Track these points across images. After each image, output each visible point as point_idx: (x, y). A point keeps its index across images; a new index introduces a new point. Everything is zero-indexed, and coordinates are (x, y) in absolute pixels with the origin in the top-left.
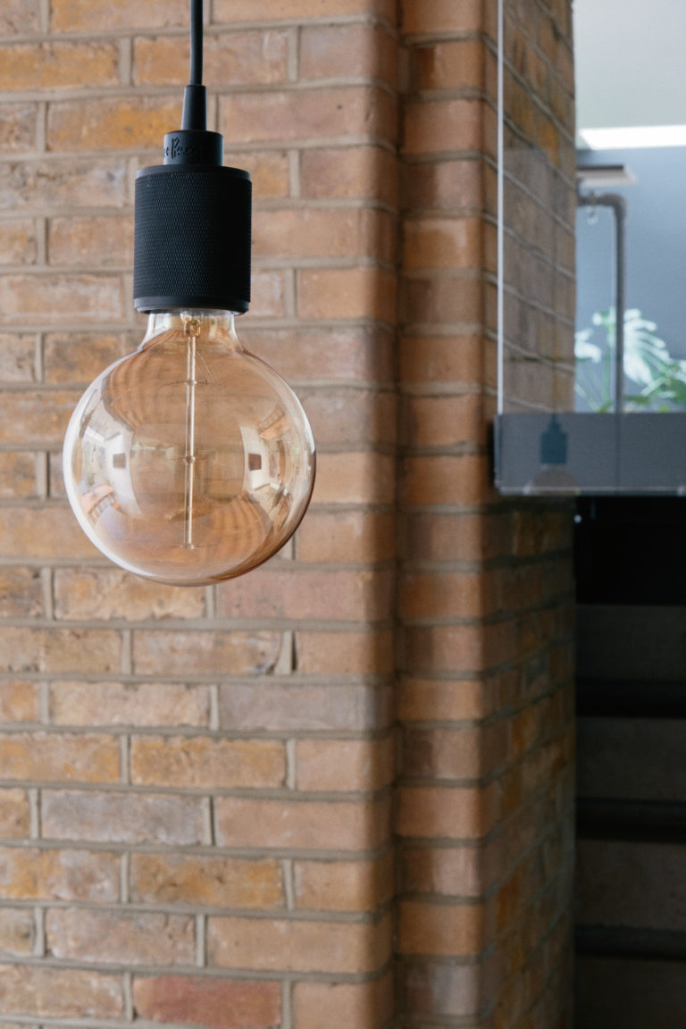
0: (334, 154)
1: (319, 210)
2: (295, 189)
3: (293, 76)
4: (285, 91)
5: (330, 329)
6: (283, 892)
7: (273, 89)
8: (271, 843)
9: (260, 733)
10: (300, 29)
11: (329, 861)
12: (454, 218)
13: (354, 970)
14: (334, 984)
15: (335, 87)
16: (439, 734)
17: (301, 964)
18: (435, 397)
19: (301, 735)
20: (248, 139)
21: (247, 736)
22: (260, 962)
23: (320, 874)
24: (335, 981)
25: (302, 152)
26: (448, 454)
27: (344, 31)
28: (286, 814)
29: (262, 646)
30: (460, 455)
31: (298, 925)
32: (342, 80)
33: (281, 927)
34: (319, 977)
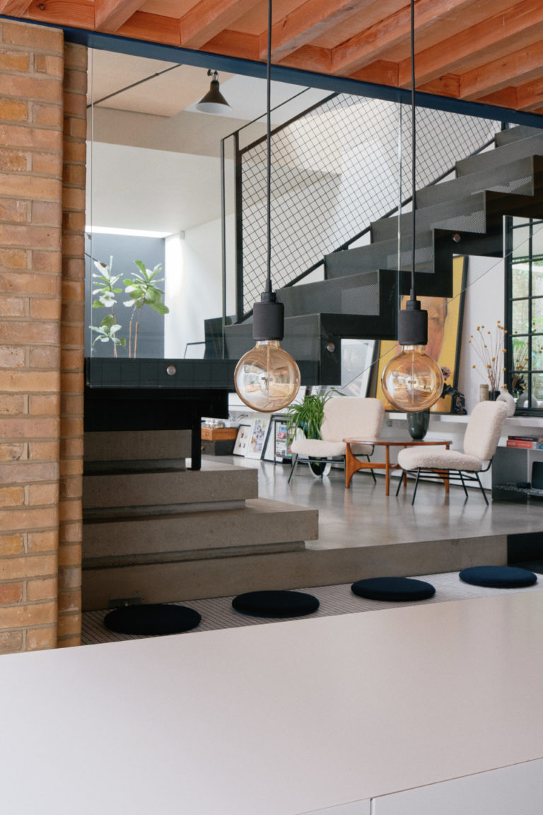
0: (47, 253)
1: (39, 275)
2: (30, 266)
3: (29, 220)
4: (25, 226)
5: (44, 323)
6: (23, 546)
7: (20, 224)
8: (18, 527)
9: (14, 484)
10: (32, 201)
11: (42, 532)
12: (76, 281)
13: (52, 573)
14: (45, 579)
15: (46, 227)
16: (68, 480)
17: (31, 574)
18: (68, 350)
19: (30, 483)
20: (10, 243)
21: (8, 485)
22: (14, 575)
23: (38, 538)
24: (44, 578)
25: (33, 251)
26: (74, 373)
27: (50, 205)
28: (24, 515)
29: (15, 449)
30: (78, 373)
31: (29, 559)
32: (50, 225)
33: (22, 560)
34: (38, 578)
